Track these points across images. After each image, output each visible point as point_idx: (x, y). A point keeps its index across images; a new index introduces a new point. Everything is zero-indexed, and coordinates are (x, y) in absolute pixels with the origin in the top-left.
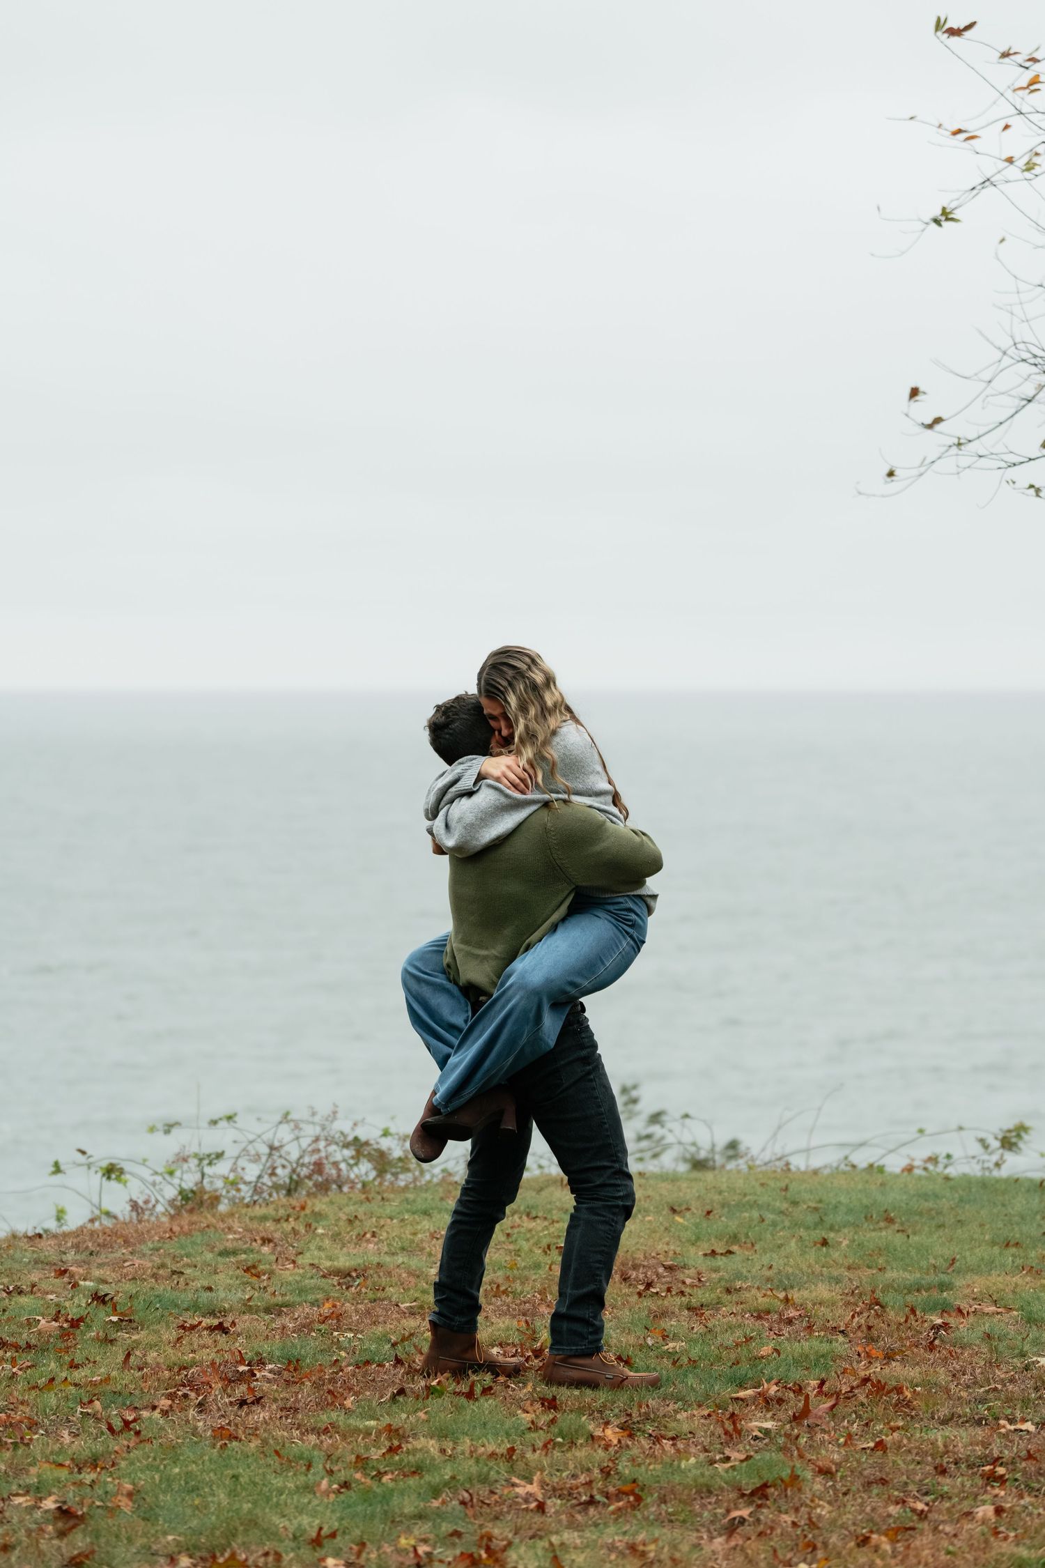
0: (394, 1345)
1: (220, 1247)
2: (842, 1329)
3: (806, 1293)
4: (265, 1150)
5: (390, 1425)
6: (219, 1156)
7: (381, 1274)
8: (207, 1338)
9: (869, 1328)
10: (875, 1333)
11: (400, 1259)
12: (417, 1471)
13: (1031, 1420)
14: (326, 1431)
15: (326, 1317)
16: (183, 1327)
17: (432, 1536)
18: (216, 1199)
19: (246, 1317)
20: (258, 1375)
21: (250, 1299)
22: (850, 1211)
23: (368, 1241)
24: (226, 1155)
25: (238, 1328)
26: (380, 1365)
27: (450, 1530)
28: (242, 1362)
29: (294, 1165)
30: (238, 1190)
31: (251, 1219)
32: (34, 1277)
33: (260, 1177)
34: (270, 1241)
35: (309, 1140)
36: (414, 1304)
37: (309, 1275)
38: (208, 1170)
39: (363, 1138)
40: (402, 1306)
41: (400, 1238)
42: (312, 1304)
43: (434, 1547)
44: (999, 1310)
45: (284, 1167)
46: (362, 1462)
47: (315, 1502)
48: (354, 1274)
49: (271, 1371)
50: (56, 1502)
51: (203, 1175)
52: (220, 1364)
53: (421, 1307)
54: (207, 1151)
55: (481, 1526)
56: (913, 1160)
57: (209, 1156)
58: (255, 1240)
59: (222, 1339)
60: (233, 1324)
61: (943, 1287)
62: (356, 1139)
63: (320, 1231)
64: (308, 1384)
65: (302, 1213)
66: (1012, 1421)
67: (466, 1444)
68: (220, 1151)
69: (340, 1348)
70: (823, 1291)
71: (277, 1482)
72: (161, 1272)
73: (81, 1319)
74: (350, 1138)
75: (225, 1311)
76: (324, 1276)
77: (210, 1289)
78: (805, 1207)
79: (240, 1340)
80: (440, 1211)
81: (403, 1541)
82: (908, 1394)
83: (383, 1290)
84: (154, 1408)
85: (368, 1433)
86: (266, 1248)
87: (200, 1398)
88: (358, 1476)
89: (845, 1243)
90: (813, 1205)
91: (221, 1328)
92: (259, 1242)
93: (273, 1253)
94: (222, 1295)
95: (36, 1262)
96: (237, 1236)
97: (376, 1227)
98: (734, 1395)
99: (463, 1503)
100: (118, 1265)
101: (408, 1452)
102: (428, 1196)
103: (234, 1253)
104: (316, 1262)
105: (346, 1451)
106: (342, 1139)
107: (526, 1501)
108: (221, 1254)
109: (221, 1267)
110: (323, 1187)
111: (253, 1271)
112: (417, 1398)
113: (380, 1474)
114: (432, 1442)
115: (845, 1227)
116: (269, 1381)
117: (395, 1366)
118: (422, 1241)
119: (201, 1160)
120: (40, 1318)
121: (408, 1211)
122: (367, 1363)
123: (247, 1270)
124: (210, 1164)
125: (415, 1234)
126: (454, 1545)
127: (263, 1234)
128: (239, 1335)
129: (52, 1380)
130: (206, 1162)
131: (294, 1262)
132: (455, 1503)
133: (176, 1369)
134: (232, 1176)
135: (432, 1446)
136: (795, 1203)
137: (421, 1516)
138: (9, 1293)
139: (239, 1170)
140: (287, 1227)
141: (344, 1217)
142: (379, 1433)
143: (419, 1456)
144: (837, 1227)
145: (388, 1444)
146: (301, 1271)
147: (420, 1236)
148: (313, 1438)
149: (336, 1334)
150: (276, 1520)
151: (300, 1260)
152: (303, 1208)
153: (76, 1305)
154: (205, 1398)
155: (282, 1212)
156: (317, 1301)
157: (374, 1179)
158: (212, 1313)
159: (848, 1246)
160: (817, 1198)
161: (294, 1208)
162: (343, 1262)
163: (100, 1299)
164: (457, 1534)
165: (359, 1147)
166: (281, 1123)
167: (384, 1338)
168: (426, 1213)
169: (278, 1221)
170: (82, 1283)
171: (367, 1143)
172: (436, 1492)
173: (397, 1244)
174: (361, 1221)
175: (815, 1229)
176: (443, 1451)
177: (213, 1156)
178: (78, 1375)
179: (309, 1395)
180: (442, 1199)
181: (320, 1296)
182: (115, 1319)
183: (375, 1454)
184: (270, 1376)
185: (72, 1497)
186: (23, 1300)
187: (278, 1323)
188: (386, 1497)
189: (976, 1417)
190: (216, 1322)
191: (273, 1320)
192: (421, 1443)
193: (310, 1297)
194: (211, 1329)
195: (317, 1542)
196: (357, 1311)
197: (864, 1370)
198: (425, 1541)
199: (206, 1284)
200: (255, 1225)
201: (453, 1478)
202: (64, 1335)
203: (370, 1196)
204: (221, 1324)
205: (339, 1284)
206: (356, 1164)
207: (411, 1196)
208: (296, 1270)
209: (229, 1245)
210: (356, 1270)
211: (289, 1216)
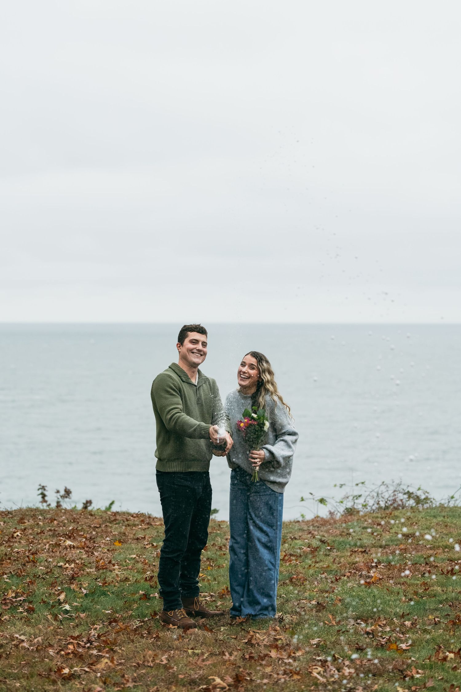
0: (425, 558)
1: (363, 526)
4: (375, 495)
5: (424, 582)
6: (360, 496)
7: (419, 536)
8: (361, 555)
11: (426, 532)
12: (435, 596)
14: (403, 584)
15: (401, 549)
16: (352, 551)
17: (440, 616)
18: (358, 512)
19: (373, 549)
20: (379, 567)
21: (375, 543)
23: (415, 526)
24: (362, 496)
25: (371, 552)
26: (421, 565)
27: (446, 614)
28: (373, 563)
29: (386, 500)
30: (367, 508)
31: (373, 517)
32: (300, 534)
33: (374, 504)
34: (380, 525)
35: (392, 491)
36: (431, 546)
37: (394, 536)
38: (356, 501)
39: (411, 491)
40: (427, 546)
41: (426, 525)
42: (396, 545)
43: (441, 619)
45: (382, 501)
46: (416, 593)
47: (401, 604)
48: (410, 536)
49: (383, 566)
50: (316, 602)
51: (354, 503)
52: (366, 563)
53: (434, 547)
54: (356, 494)
55: (456, 613)
57: (356, 496)
58: (375, 524)
59: (366, 555)
60: (369, 551)
62: (408, 492)
63: (397, 522)
64: (396, 570)
65: (391, 516)
67: (450, 589)
68: (360, 494)
69: (406, 559)
71: (388, 598)
72: (343, 534)
73: (318, 547)
74: (406, 491)
75: (366, 546)
77: (360, 539)
79: (372, 556)
80: (440, 516)
81: (430, 617)
83: (420, 541)
84: (345, 576)
85: (417, 585)
86: (379, 527)
87: (360, 573)
88: (415, 597)
93: (381, 528)
94: (365, 541)
95: (300, 530)
96: (368, 523)
97: (417, 521)
99: (450, 606)
100: (327, 531)
101: (431, 591)
102: (435, 511)
104: (397, 531)
105: (411, 590)
106: (403, 491)
109: (363, 533)
110: (396, 509)
113: (422, 597)
114: (439, 588)
116: (382, 569)
117: (426, 565)
118: (434, 526)
119: (353, 497)
120: (303, 547)
121: (428, 516)
122: (416, 564)
123: (373, 534)
124: (357, 499)
125: (431, 523)
126: (447, 618)
127: (377, 522)
128: (372, 554)
129: (310, 566)
130: (355, 498)
131: (389, 531)
132: (448, 606)
133: (351, 564)
134: (364, 504)
135: (439, 589)
137: (436, 609)
138: (292, 539)
139: (367, 501)
140: (386, 520)
141: (406, 518)
142: (421, 585)
143: (435, 592)
145: (424, 588)
146: (392, 534)
147: (433, 524)
148: (399, 586)
149: (405, 555)
150: (388, 609)
151: (391, 531)
152: (391, 514)
153: (315, 543)
155: (383, 515)
157: (415, 506)
158: (362, 547)
161: (387, 514)
162: (406, 532)
163: (323, 542)
164: (448, 615)
165: (410, 495)
166: (381, 485)
167: (422, 556)
168: (435, 517)
169: (382, 518)
170: (316, 536)
171: (412, 493)
172: (441, 602)
173: (424, 527)
174: (412, 519)
176: (443, 591)
177: (358, 496)
178: (317, 565)
179: (396, 573)
180: (440, 512)
181: (399, 543)
182: (329, 548)
183: (421, 591)
184: (383, 567)
185: (321, 600)
186: (297, 541)
187: (385, 551)
188: (425, 604)
190: (363, 550)
191: (383, 550)
192: (435, 588)
193: (395, 543)
194: (362, 552)
195: (403, 616)
196: (412, 548)
198: (438, 617)
199: (359, 538)
200: (374, 520)
201: (447, 598)
202: (312, 552)
203: (415, 511)
204: (365, 551)
205: (405, 539)
206: (409, 500)
207: (429, 511)
208: (390, 534)
209: (366, 525)
210: (411, 534)
211: (386, 516)
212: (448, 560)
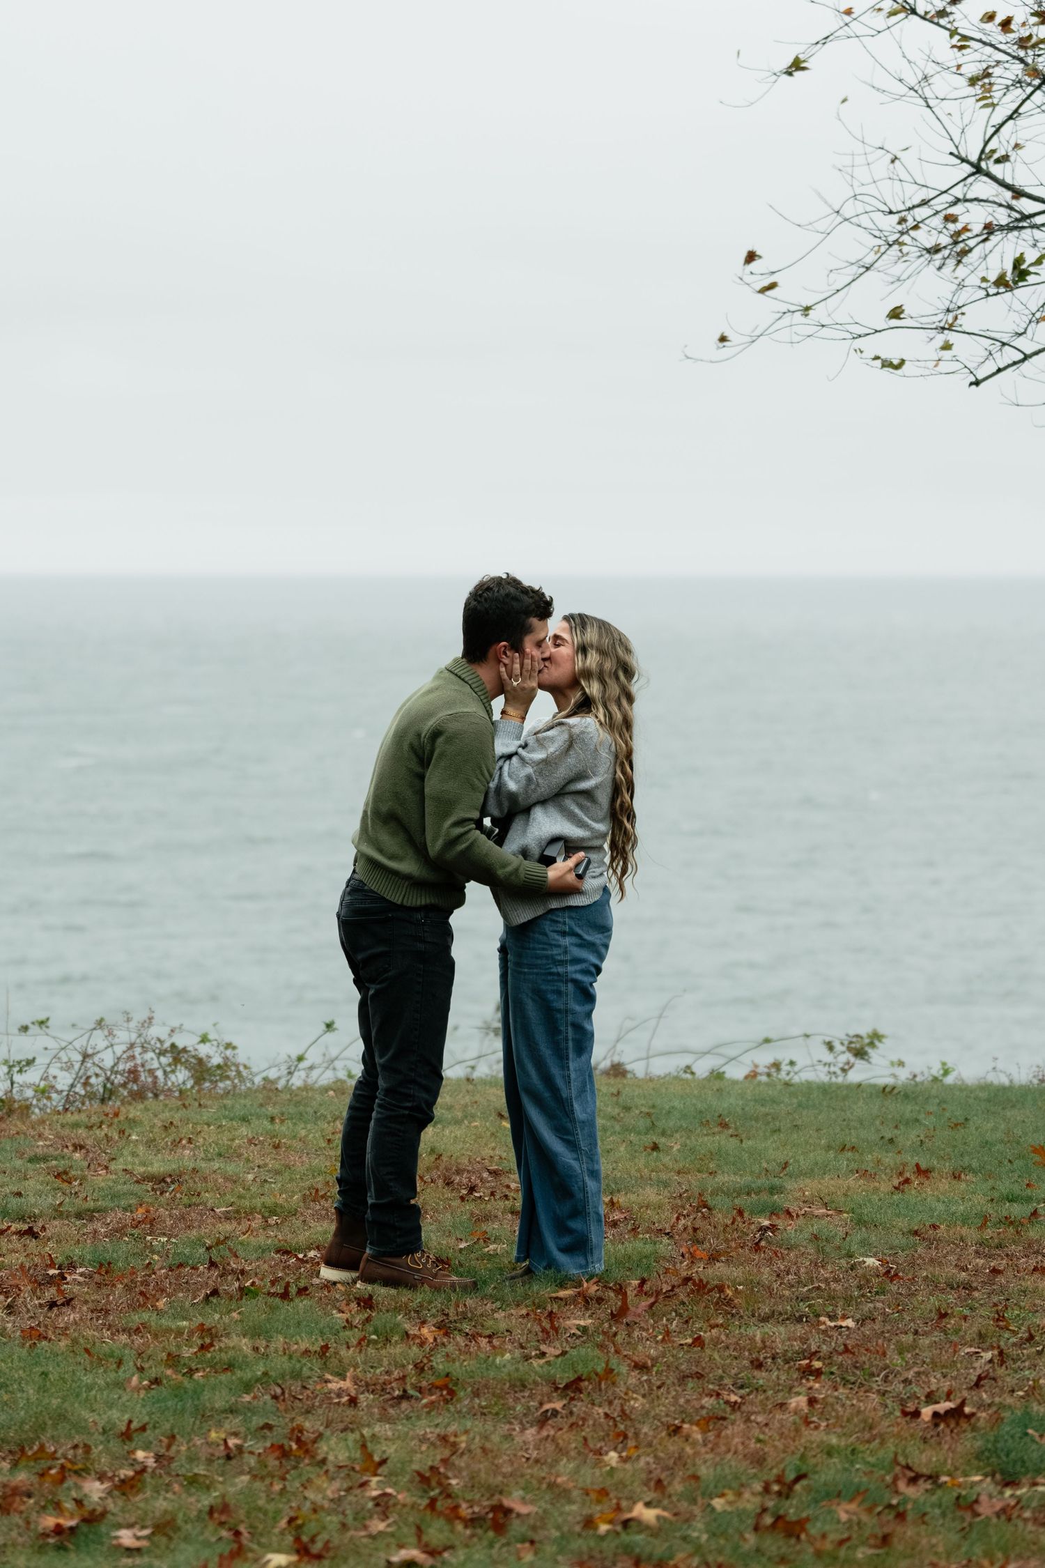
0: (208, 1249)
1: (29, 1153)
2: (667, 1231)
3: (633, 1197)
4: (77, 1057)
5: (202, 1325)
6: (30, 1062)
7: (197, 1180)
8: (16, 1242)
9: (695, 1230)
10: (700, 1235)
11: (216, 1165)
12: (229, 1367)
13: (853, 1317)
14: (137, 1331)
15: (139, 1222)
17: (242, 1430)
18: (26, 1109)
19: (56, 1223)
20: (69, 1278)
21: (61, 1204)
22: (684, 1116)
23: (184, 1147)
24: (37, 1062)
25: (49, 1233)
26: (194, 1268)
27: (261, 1424)
28: (52, 1265)
29: (109, 1073)
30: (49, 1098)
31: (63, 1126)
33: (72, 1086)
34: (82, 1147)
35: (124, 1047)
36: (230, 1208)
37: (122, 1181)
39: (180, 1045)
40: (217, 1211)
41: (217, 1144)
42: (125, 1209)
43: (245, 1440)
44: (830, 1212)
45: (97, 1075)
46: (173, 1360)
47: (125, 1398)
48: (169, 1180)
49: (81, 1275)
51: (12, 1083)
52: (30, 1268)
53: (238, 1212)
54: (18, 1058)
55: (292, 1420)
56: (756, 1066)
57: (19, 1063)
58: (67, 1147)
59: (32, 1244)
60: (44, 1229)
61: (773, 1190)
62: (173, 1046)
63: (134, 1137)
64: (120, 1286)
65: (116, 1120)
66: (832, 1317)
67: (279, 1341)
68: (30, 1058)
69: (153, 1252)
70: (651, 1194)
71: (87, 1379)
74: (167, 1045)
75: (35, 1216)
76: (138, 1182)
77: (19, 1194)
78: (637, 1112)
79: (50, 1244)
80: (258, 1117)
81: (213, 1435)
82: (729, 1292)
83: (198, 1195)
85: (179, 1332)
86: (77, 1155)
87: (10, 1300)
88: (169, 1372)
89: (676, 1147)
90: (645, 1110)
91: (31, 1233)
92: (71, 1148)
93: (85, 1159)
94: (32, 1200)
96: (48, 1143)
97: (192, 1133)
98: (554, 1295)
99: (275, 1397)
101: (221, 1350)
102: (248, 1102)
103: (45, 1159)
104: (129, 1167)
105: (158, 1350)
106: (158, 1045)
107: (339, 1396)
108: (30, 1161)
109: (31, 1173)
110: (139, 1096)
111: (64, 1177)
112: (231, 1298)
113: (191, 1372)
114: (244, 1341)
115: (677, 1131)
116: (79, 1283)
117: (209, 1269)
118: (240, 1147)
119: (10, 1067)
121: (225, 1117)
122: (181, 1265)
123: (58, 1176)
124: (20, 1071)
125: (233, 1140)
126: (265, 1437)
127: (76, 1141)
128: (49, 1240)
130: (17, 1069)
131: (106, 1168)
132: (267, 1397)
134: (43, 1084)
135: (245, 1344)
136: (627, 1109)
137: (232, 1411)
139: (51, 1078)
140: (100, 1134)
141: (159, 1124)
142: (191, 1333)
143: (231, 1353)
144: (669, 1132)
145: (199, 1342)
146: (114, 1177)
147: (237, 1141)
148: (124, 1338)
149: (149, 1238)
150: (85, 1414)
151: (113, 1166)
152: (116, 1115)
154: (13, 1301)
155: (94, 1119)
156: (130, 1206)
157: (192, 1087)
158: (22, 1219)
159: (679, 1151)
160: (650, 1103)
161: (107, 1115)
162: (158, 1166)
164: (268, 1427)
165: (177, 1054)
166: (95, 1029)
167: (199, 1241)
168: (245, 1119)
169: (90, 1128)
171: (184, 1050)
172: (247, 1387)
173: (213, 1150)
174: (177, 1127)
175: (646, 1134)
176: (256, 1349)
177: (24, 1063)
179: (120, 1297)
180: (261, 1105)
181: (133, 1201)
183: (187, 1352)
184: (81, 1279)
187: (90, 1228)
188: (197, 1393)
189: (797, 1315)
190: (26, 1227)
191: (85, 1225)
192: (234, 1341)
193: (123, 1203)
194: (20, 1234)
195: (127, 1436)
196: (170, 1216)
197: (687, 1270)
198: (236, 1434)
199: (15, 1189)
200: (66, 1132)
201: (265, 1374)
203: (187, 1103)
204: (31, 1228)
205: (153, 1189)
206: (173, 1072)
207: (228, 1102)
208: (109, 1176)
209: (39, 1151)
210: (170, 1176)
211: (102, 1123)
212: (277, 1252)
